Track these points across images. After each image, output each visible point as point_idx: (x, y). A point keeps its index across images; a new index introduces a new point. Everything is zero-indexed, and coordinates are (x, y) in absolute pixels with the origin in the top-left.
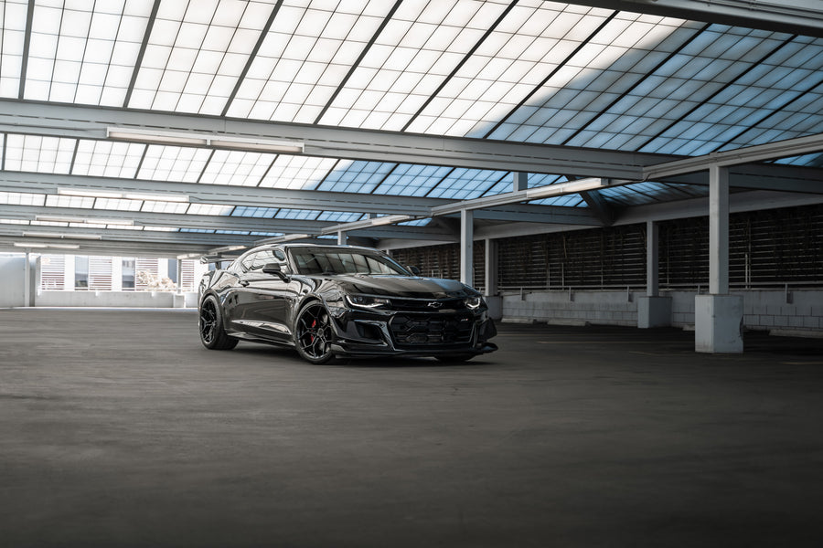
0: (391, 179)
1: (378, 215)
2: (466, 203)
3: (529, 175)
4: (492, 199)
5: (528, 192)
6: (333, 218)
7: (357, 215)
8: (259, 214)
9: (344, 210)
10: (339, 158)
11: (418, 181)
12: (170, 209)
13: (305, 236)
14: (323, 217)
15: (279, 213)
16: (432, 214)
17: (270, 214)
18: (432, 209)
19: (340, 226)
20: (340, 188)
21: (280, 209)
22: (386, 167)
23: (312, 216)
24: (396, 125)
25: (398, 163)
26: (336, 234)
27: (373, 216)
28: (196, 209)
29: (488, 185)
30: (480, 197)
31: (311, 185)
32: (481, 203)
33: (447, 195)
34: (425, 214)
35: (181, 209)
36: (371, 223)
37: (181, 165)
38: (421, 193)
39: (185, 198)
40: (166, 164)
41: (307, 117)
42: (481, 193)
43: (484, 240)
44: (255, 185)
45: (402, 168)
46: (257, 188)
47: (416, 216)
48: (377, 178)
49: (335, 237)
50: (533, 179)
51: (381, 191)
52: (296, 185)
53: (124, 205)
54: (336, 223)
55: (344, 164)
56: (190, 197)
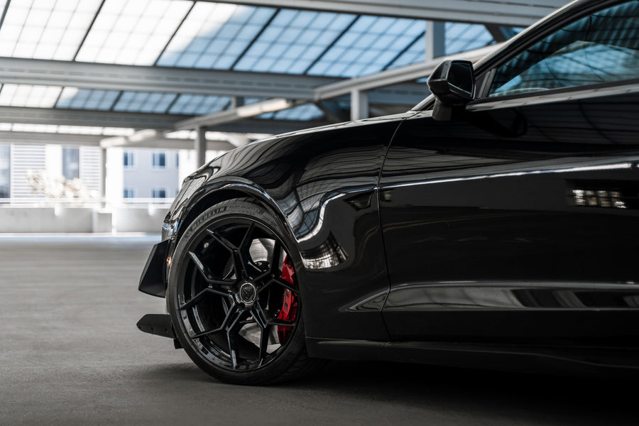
18: (317, 90)
19: (198, 119)
21: (121, 93)
22: (262, 15)
25: (279, 8)
36: (235, 114)
45: (282, 19)
51: (245, 64)
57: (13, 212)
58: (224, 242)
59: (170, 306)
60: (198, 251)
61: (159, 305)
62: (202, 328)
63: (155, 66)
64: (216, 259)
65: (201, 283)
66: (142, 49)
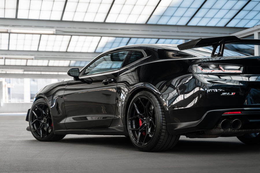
0: (201, 13)
2: (259, 27)
9: (166, 37)
11: (221, 14)
20: (163, 21)
33: (241, 25)
38: (222, 23)
39: (52, 31)
40: (35, 5)
46: (104, 22)
51: (193, 23)
56: (56, 30)
58: (40, 109)
59: (30, 124)
60: (35, 111)
62: (36, 128)
63: (146, 24)
64: (39, 113)
65: (36, 118)
66: (89, 47)
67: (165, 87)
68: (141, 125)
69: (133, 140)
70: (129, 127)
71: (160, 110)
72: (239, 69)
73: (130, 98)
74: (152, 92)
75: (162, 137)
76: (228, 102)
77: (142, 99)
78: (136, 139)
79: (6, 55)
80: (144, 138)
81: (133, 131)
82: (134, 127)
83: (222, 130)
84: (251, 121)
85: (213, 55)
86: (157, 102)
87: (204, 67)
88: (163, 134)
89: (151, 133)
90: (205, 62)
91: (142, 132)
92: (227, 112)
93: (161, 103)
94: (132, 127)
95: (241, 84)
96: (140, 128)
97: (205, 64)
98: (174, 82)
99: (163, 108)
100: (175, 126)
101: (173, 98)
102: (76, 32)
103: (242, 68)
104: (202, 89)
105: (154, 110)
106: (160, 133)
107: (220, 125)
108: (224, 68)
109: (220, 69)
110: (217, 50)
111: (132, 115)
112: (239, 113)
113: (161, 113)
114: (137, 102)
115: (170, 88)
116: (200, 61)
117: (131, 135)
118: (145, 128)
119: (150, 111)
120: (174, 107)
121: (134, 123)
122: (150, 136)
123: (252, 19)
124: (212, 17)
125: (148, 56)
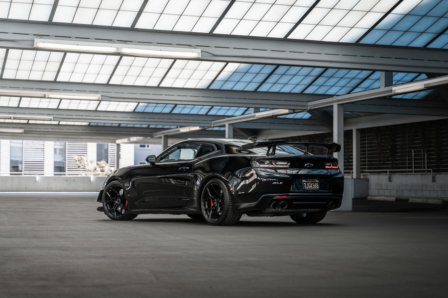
0: (273, 79)
1: (261, 109)
2: (338, 98)
3: (394, 73)
4: (359, 94)
5: (394, 88)
6: (221, 113)
7: (243, 109)
8: (158, 110)
9: (231, 105)
10: (228, 62)
11: (296, 80)
12: (83, 106)
13: (197, 128)
14: (212, 112)
15: (176, 109)
16: (309, 108)
17: (167, 110)
18: (309, 104)
19: (227, 119)
20: (228, 86)
21: (176, 105)
22: (269, 69)
23: (203, 111)
24: (279, 32)
25: (278, 65)
26: (224, 126)
27: (257, 110)
28: (105, 106)
29: (355, 82)
30: (349, 93)
31: (203, 84)
32: (350, 98)
33: (321, 91)
34: (303, 108)
35: (92, 106)
36: (254, 116)
37: (93, 69)
38: (298, 90)
39: (97, 96)
40: (80, 68)
41: (204, 27)
42: (349, 89)
43: (352, 130)
44: (156, 85)
45: (281, 70)
46: (158, 87)
47: (294, 110)
48: (260, 78)
49: (222, 129)
50: (397, 77)
51: (264, 88)
52: (191, 85)
53: (44, 104)
54: (224, 117)
55: (232, 67)
56: (101, 96)
57: (67, 180)
58: (114, 190)
59: (103, 205)
60: (109, 192)
61: (101, 205)
62: (109, 208)
63: (208, 89)
64: (113, 194)
65: (109, 199)
67: (230, 177)
68: (212, 205)
69: (206, 216)
70: (203, 207)
71: (228, 194)
72: (287, 165)
73: (203, 184)
74: (222, 180)
75: (229, 214)
76: (277, 189)
77: (213, 185)
78: (209, 216)
79: (15, 113)
80: (215, 215)
81: (206, 210)
82: (207, 207)
83: (274, 210)
84: (294, 203)
85: (268, 154)
86: (226, 188)
87: (261, 163)
88: (230, 212)
89: (221, 211)
90: (262, 159)
91: (213, 210)
92: (277, 196)
93: (229, 188)
94: (205, 207)
95: (287, 176)
96: (212, 207)
97: (261, 160)
98: (237, 173)
99: (230, 192)
100: (239, 206)
101: (237, 185)
102: (124, 98)
103: (289, 164)
104: (259, 178)
105: (223, 194)
106: (228, 211)
107: (272, 205)
108: (275, 164)
109: (272, 164)
110: (271, 150)
111: (205, 198)
112: (285, 197)
113: (228, 196)
114: (210, 187)
115: (234, 177)
116: (258, 158)
117: (204, 212)
118: (216, 207)
119: (220, 194)
120: (238, 191)
121: (206, 204)
122: (220, 214)
123: (333, 86)
124: (286, 83)
125: (218, 150)
